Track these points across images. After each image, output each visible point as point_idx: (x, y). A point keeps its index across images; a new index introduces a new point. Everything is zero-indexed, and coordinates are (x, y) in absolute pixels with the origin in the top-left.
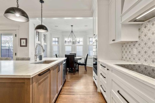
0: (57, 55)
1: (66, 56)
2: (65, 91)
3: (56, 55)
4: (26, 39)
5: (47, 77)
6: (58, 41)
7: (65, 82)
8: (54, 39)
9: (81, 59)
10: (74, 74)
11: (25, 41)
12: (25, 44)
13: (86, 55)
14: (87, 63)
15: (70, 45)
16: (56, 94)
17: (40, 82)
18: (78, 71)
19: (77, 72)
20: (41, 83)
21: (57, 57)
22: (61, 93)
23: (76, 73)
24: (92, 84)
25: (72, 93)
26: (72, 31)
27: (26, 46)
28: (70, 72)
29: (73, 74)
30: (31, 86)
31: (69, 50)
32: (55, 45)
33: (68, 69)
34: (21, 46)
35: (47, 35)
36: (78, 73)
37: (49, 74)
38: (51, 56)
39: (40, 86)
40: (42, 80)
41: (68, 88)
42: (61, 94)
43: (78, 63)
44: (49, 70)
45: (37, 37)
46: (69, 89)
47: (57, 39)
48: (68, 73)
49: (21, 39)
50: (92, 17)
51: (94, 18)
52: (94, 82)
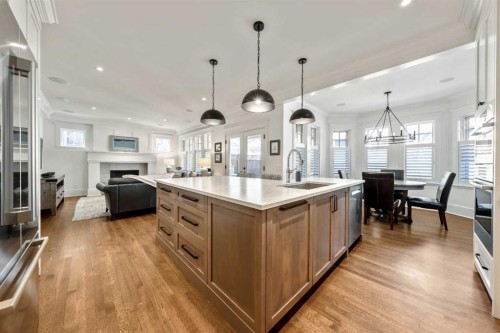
0: (343, 172)
1: (365, 175)
2: (356, 263)
3: (340, 172)
4: (279, 142)
5: (302, 218)
6: (346, 140)
7: (358, 241)
8: (335, 136)
9: (420, 187)
10: (392, 229)
11: (276, 144)
12: (276, 151)
13: (447, 175)
14: (449, 203)
15: (383, 148)
16: (326, 262)
17: (283, 222)
18: (409, 221)
19: (406, 225)
20: (285, 225)
21: (341, 177)
22: (341, 264)
23: (402, 228)
24: (470, 280)
25: (373, 277)
26: (388, 108)
27: (278, 154)
28: (378, 219)
29: (389, 227)
30: (264, 225)
31: (378, 161)
32: (339, 149)
33: (373, 210)
34: (271, 154)
35: (319, 128)
36: (409, 228)
37: (307, 212)
38: (329, 175)
39: (283, 230)
40: (288, 220)
41: (364, 259)
42: (341, 267)
43: (408, 199)
44: (303, 203)
45: (299, 136)
46: (367, 262)
47: (343, 136)
48: (372, 219)
49: (271, 142)
50: (473, 40)
51: (482, 43)
52: (477, 276)
